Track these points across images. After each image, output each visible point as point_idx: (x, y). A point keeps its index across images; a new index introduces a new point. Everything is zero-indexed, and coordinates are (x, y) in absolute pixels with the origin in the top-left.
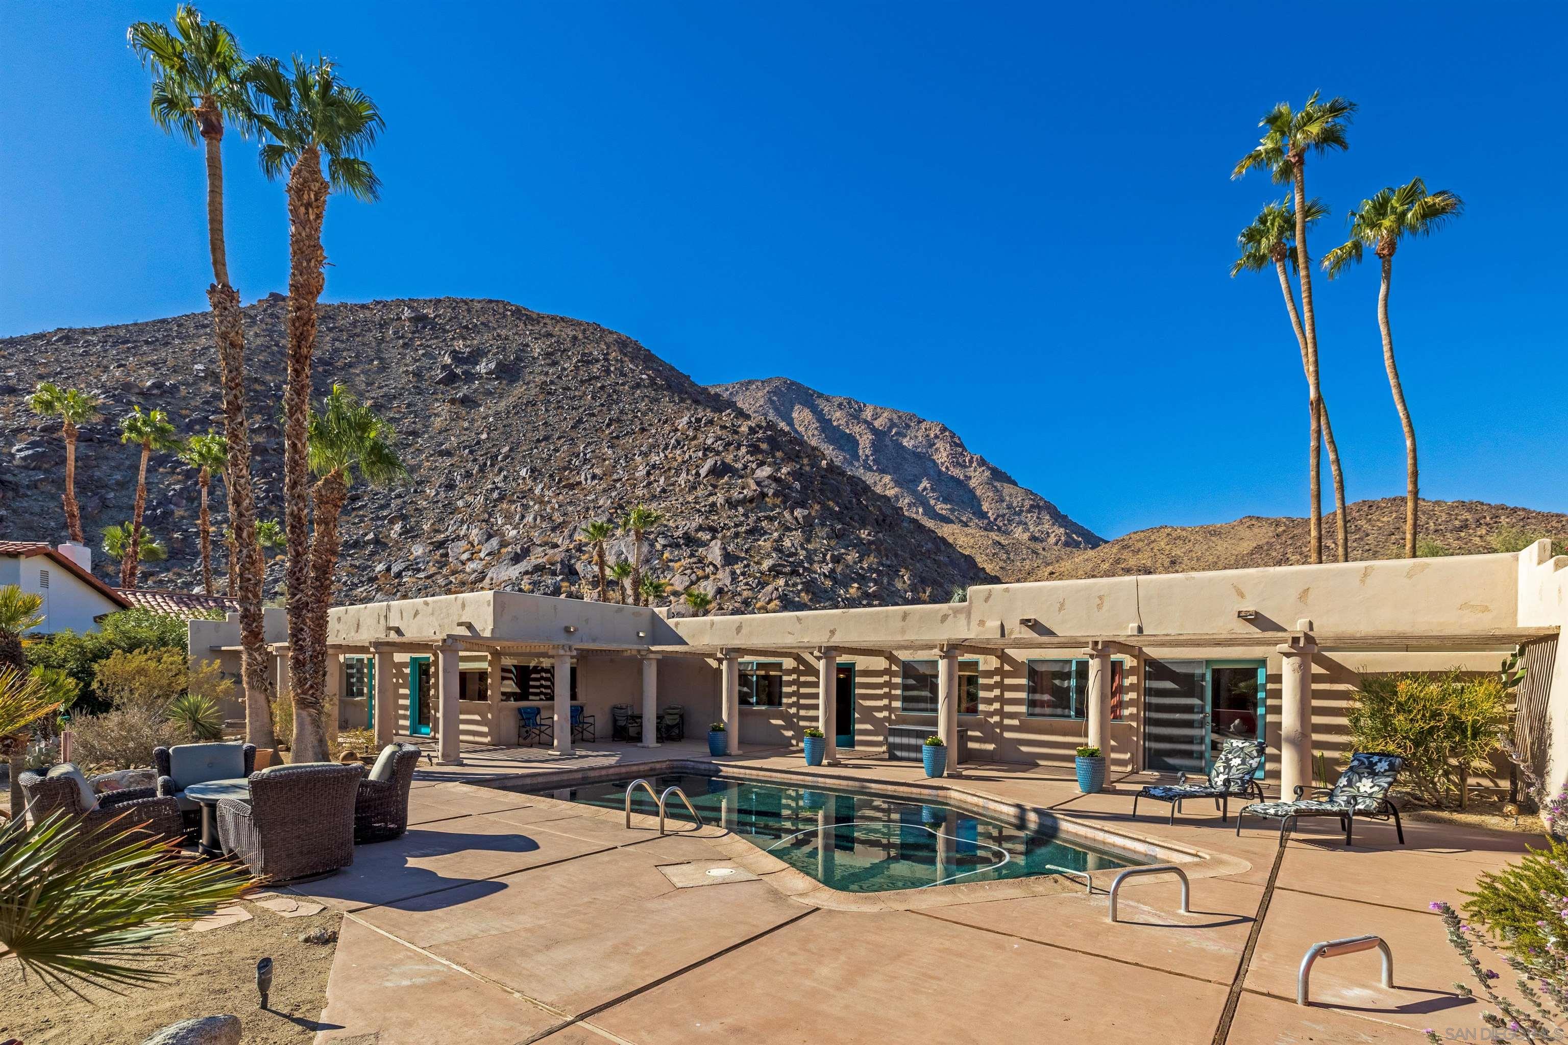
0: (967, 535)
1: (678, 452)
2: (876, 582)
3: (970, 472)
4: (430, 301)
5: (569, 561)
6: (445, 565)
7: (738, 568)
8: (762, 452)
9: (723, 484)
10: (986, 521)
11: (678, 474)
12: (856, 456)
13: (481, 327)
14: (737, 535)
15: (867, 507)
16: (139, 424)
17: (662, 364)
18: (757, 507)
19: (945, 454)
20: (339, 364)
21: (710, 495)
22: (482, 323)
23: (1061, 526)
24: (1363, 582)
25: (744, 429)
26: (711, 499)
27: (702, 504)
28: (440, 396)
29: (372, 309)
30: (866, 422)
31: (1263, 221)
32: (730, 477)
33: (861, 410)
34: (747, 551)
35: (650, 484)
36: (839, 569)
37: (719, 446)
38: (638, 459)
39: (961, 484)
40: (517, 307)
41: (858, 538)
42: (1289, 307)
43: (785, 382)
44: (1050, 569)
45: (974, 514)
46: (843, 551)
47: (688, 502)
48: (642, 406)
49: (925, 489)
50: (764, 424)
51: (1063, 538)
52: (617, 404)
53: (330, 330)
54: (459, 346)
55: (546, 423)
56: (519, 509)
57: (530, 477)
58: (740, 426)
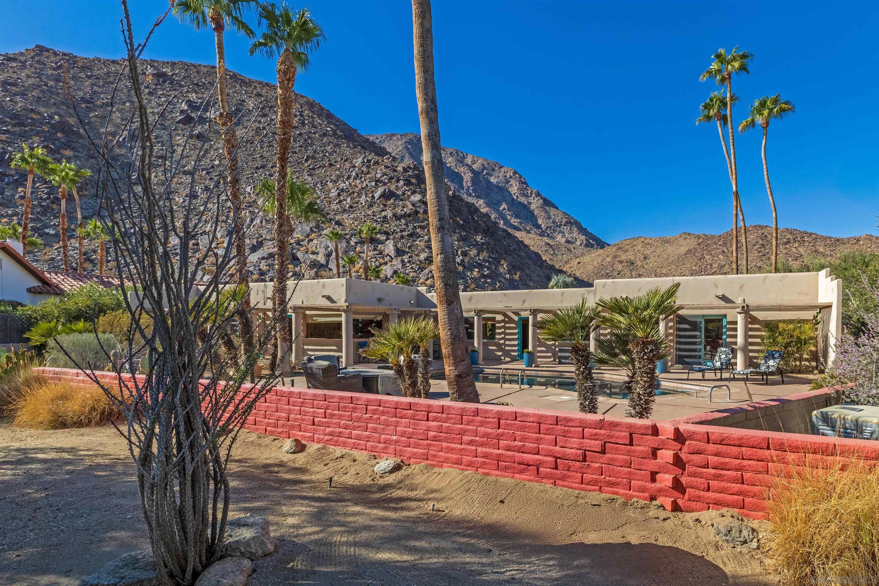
0: (530, 239)
1: (358, 181)
2: (488, 268)
3: (531, 200)
4: (168, 63)
5: (292, 251)
6: (197, 251)
7: (406, 258)
8: (412, 184)
9: (390, 204)
10: (540, 230)
11: (359, 195)
12: (462, 187)
13: (208, 85)
14: (402, 237)
15: (477, 221)
16: (26, 156)
17: (338, 120)
18: (413, 220)
19: (516, 188)
20: (98, 103)
21: (383, 211)
22: (209, 83)
23: (583, 235)
24: (764, 282)
25: (400, 169)
26: (383, 214)
27: (378, 216)
28: (180, 132)
29: (121, 65)
30: (467, 165)
31: (712, 100)
32: (394, 200)
33: (464, 157)
34: (409, 248)
35: (340, 201)
36: (466, 260)
37: (385, 179)
38: (330, 185)
39: (526, 207)
40: (234, 73)
41: (475, 240)
42: (723, 143)
43: (416, 137)
44: (578, 260)
45: (533, 226)
46: (467, 249)
47: (368, 215)
48: (329, 148)
49: (504, 209)
50: (412, 166)
51: (584, 242)
52: (311, 146)
53: (89, 77)
54: (192, 97)
55: (262, 156)
56: (247, 214)
57: (253, 193)
58: (397, 167)
